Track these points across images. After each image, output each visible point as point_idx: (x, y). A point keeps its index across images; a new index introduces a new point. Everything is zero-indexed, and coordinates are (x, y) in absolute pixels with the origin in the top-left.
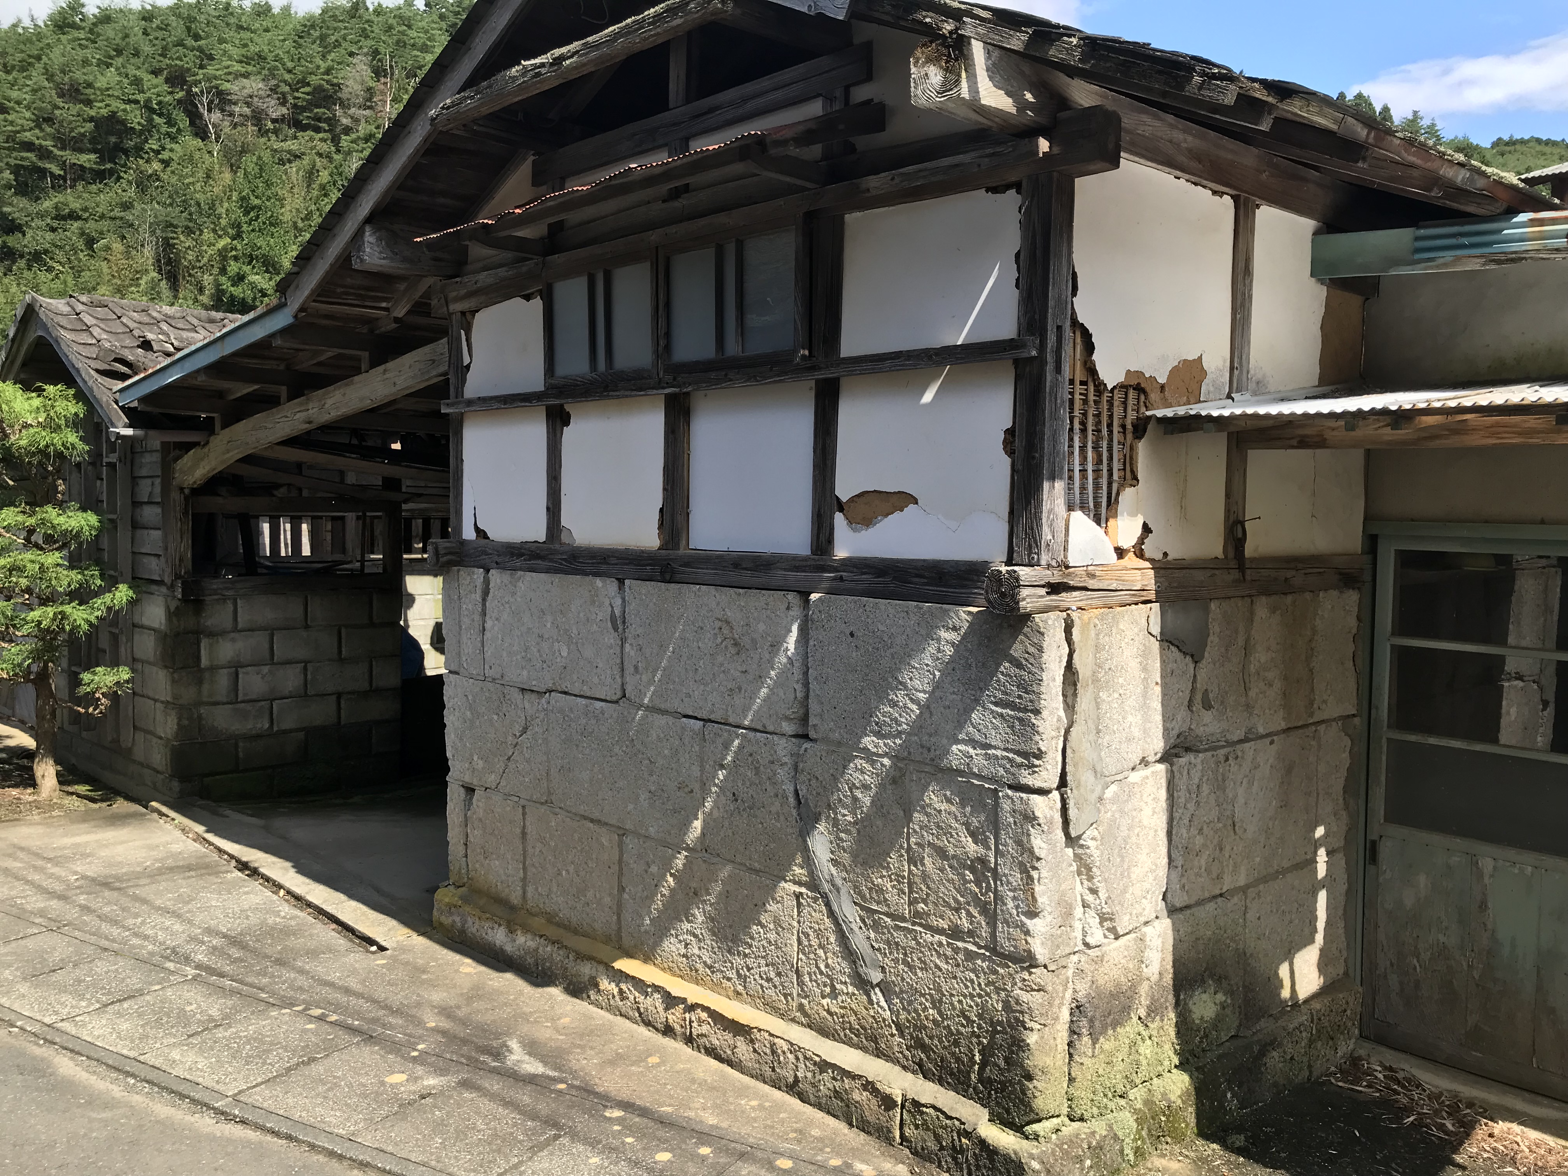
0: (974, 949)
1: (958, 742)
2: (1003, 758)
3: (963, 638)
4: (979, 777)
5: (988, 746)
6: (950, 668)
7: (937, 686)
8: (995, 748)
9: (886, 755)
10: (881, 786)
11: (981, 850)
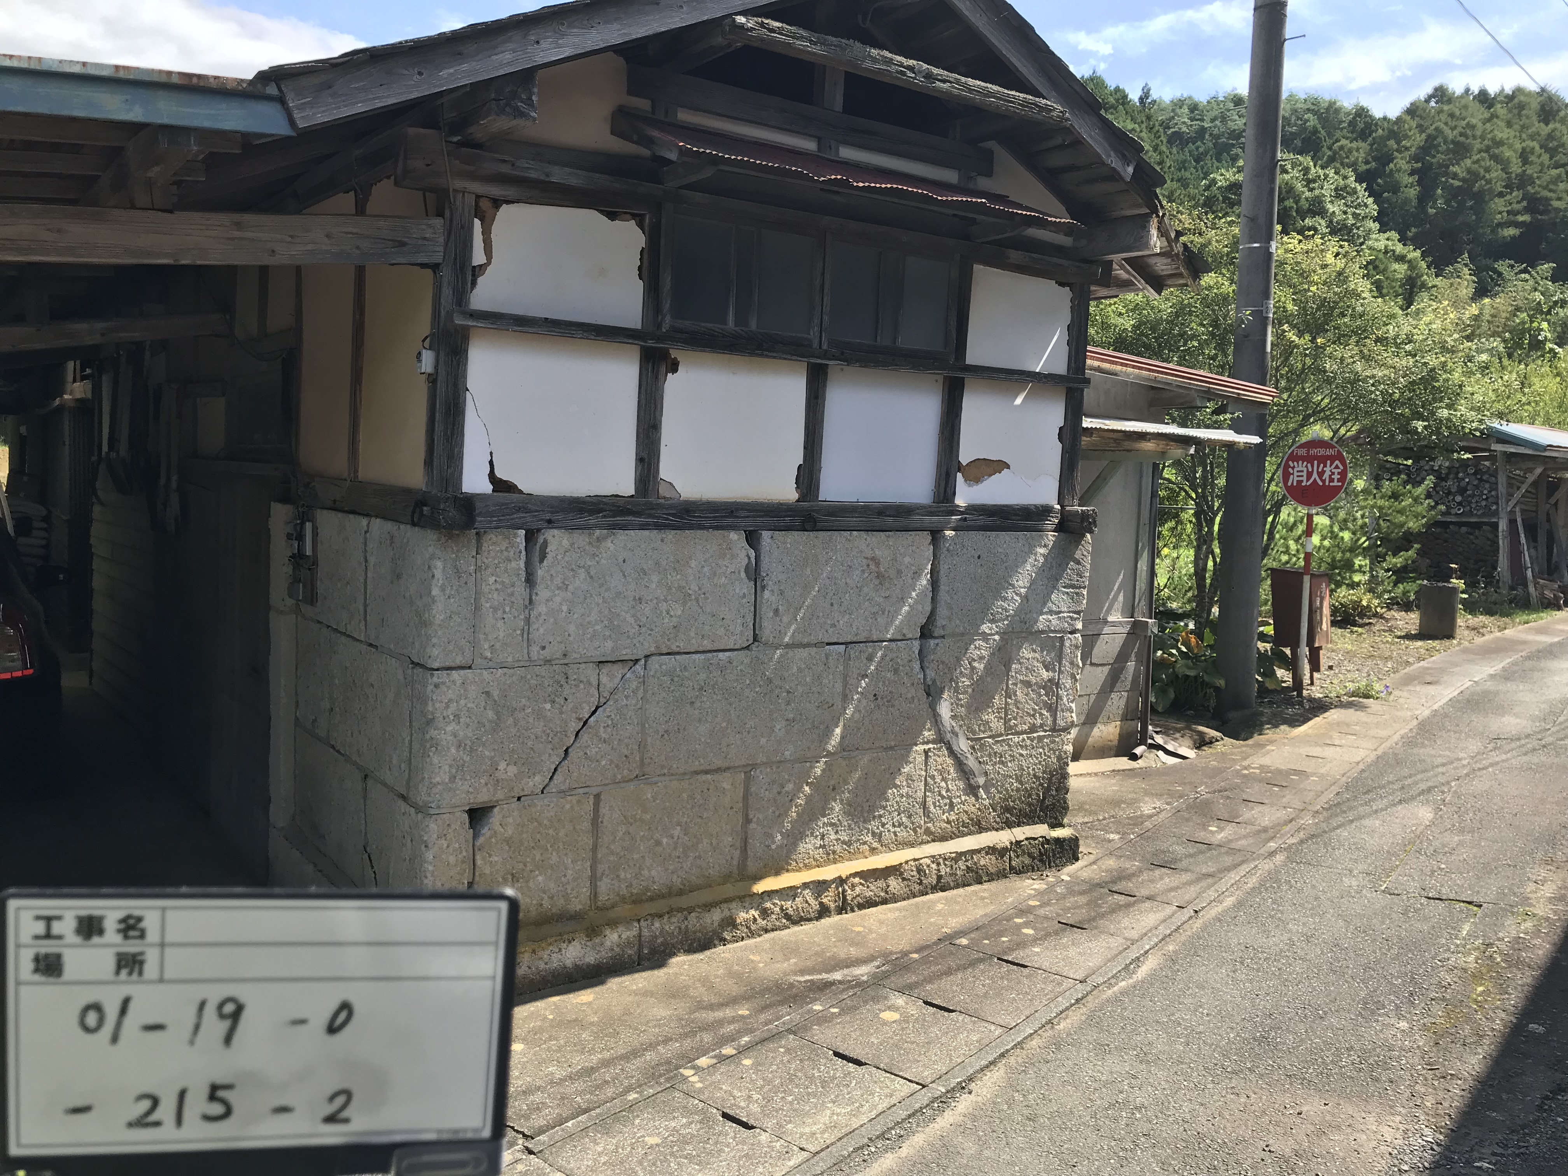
0: (1043, 734)
1: (1042, 613)
2: (1068, 617)
3: (1050, 551)
4: (1055, 631)
5: (1060, 612)
6: (1041, 571)
7: (1033, 582)
8: (1063, 612)
9: (997, 633)
10: (992, 655)
11: (1051, 674)
